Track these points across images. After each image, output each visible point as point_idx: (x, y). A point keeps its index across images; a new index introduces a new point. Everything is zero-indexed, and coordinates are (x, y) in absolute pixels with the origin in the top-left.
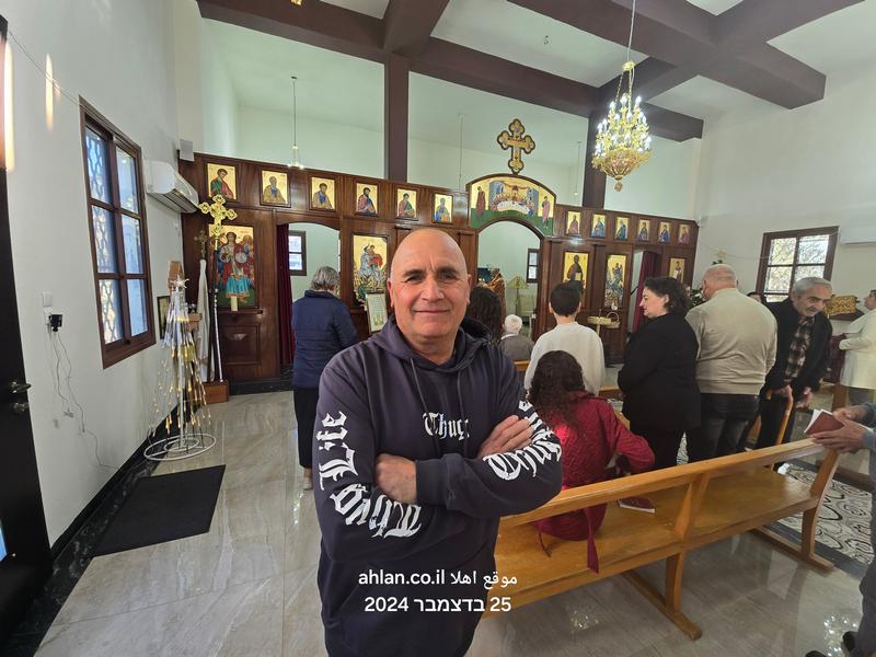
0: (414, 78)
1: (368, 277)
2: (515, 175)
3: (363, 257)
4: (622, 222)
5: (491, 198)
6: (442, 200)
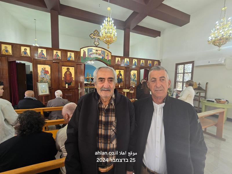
0: (60, 17)
1: (44, 78)
2: (96, 46)
3: (41, 71)
4: (135, 61)
5: (88, 53)
6: (70, 54)
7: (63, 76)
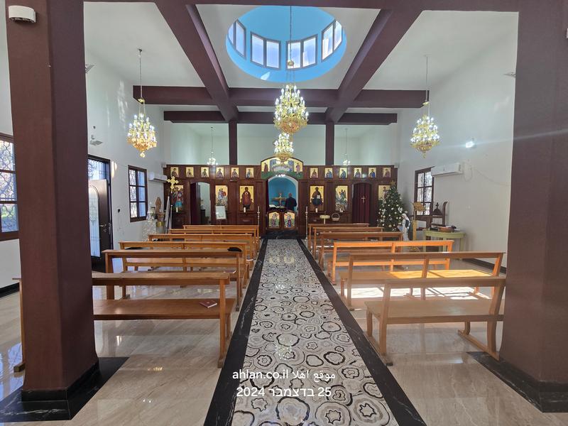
1: (221, 200)
3: (219, 193)
4: (342, 170)
5: (271, 166)
6: (249, 170)
7: (241, 197)
